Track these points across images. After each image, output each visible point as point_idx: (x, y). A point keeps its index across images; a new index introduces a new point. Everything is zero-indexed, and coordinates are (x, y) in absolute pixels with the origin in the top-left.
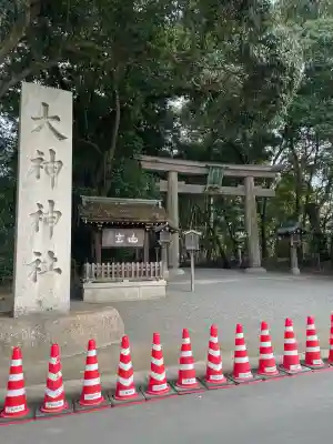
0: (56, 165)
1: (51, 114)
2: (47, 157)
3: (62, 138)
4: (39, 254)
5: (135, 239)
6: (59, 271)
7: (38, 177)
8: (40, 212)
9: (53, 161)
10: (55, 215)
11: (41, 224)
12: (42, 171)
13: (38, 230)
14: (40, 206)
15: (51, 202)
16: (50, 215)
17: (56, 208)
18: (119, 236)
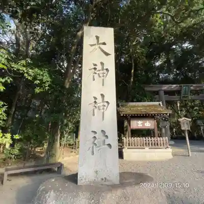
0: (105, 71)
1: (101, 41)
2: (99, 67)
3: (107, 54)
4: (95, 132)
5: (148, 124)
6: (109, 145)
7: (94, 80)
8: (95, 102)
9: (103, 69)
10: (106, 104)
11: (96, 111)
12: (96, 76)
13: (94, 115)
14: (95, 98)
15: (103, 96)
16: (102, 104)
17: (106, 100)
18: (140, 122)
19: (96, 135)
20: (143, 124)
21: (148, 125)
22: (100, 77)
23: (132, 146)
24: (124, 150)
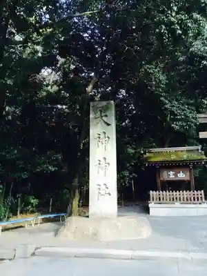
0: (107, 139)
3: (109, 125)
4: (100, 185)
6: (109, 194)
7: (98, 146)
8: (100, 164)
9: (105, 137)
10: (107, 165)
11: (100, 170)
12: (100, 143)
13: (98, 173)
14: (100, 161)
15: (105, 158)
16: (104, 165)
17: (107, 161)
18: (171, 173)
20: (176, 175)
21: (182, 177)
22: (103, 144)
23: (160, 200)
24: (150, 205)
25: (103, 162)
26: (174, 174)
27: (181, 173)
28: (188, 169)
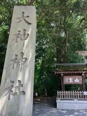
3: (30, 24)
4: (13, 82)
8: (16, 59)
9: (25, 34)
10: (24, 60)
11: (15, 65)
12: (19, 39)
13: (13, 68)
17: (24, 57)
18: (71, 79)
19: (13, 84)
20: (73, 80)
21: (77, 81)
22: (22, 40)
23: (64, 98)
24: (57, 101)
25: (19, 57)
26: (72, 80)
27: (77, 79)
28: (81, 76)
